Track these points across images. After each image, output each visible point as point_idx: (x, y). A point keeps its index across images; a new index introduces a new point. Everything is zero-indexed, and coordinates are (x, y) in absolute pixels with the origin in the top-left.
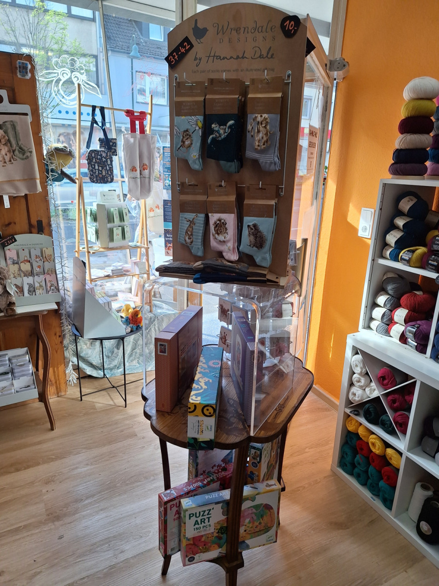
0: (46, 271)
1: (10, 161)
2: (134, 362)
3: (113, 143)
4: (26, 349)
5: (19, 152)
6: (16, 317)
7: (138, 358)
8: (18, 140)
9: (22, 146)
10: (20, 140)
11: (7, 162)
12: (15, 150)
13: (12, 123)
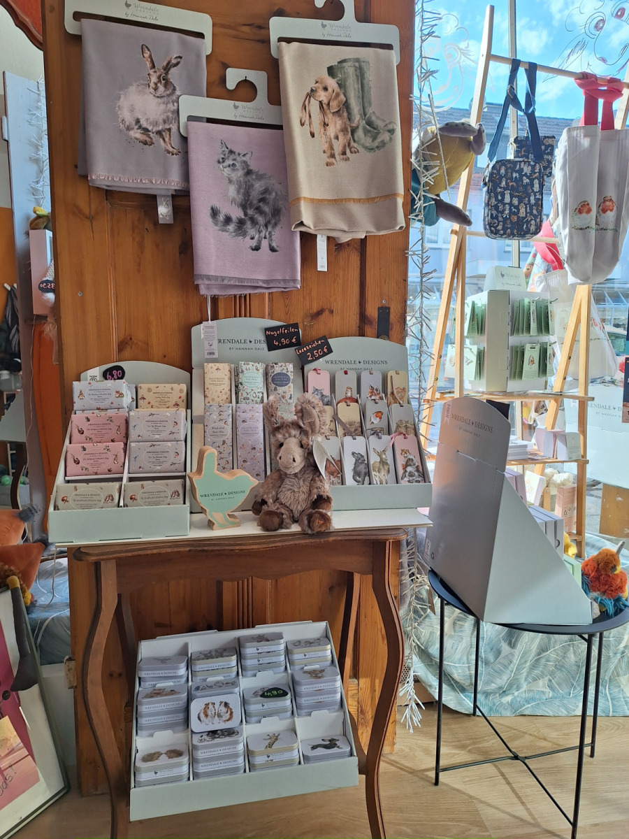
0: (393, 427)
1: (344, 153)
2: (541, 682)
3: (547, 147)
4: (323, 624)
5: (366, 132)
6: (331, 539)
7: (552, 674)
8: (366, 104)
9: (373, 118)
10: (370, 104)
11: (337, 156)
12: (357, 127)
13: (357, 64)
